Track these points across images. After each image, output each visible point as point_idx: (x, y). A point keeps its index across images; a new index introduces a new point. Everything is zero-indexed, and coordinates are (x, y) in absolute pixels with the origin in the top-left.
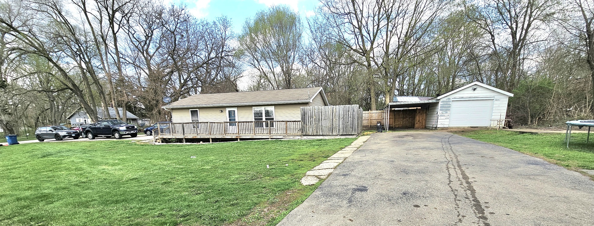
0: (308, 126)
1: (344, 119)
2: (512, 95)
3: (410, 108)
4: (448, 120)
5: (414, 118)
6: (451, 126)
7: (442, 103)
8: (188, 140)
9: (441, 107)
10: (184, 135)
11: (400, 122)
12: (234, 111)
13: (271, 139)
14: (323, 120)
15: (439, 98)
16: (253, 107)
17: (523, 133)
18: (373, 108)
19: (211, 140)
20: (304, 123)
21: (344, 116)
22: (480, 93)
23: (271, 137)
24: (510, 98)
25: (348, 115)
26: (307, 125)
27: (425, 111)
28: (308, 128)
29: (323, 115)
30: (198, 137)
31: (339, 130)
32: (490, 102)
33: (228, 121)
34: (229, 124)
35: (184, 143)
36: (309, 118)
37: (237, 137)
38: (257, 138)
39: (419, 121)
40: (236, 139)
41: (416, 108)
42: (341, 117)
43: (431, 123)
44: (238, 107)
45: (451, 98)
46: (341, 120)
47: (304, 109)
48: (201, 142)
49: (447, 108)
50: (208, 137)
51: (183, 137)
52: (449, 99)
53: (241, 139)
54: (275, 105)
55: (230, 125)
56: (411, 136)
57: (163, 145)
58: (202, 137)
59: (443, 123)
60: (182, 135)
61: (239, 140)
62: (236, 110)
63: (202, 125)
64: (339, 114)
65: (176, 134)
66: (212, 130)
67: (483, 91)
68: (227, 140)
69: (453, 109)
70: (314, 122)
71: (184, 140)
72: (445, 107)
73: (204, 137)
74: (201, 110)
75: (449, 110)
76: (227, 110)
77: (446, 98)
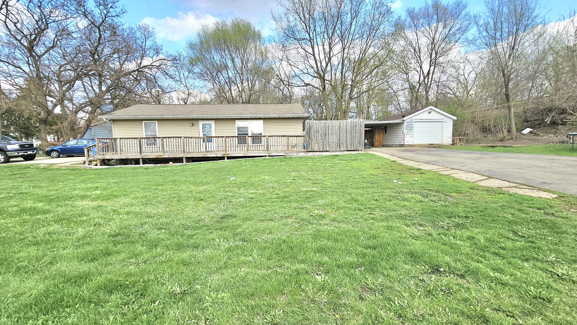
0: (313, 141)
1: (351, 134)
2: (455, 118)
4: (412, 138)
6: (414, 143)
7: (406, 124)
8: (146, 161)
9: (406, 127)
10: (141, 153)
12: (210, 125)
13: (269, 156)
14: (329, 135)
15: (404, 119)
16: (236, 121)
19: (184, 160)
20: (309, 138)
21: (351, 130)
22: (434, 116)
24: (454, 120)
25: (356, 130)
27: (382, 131)
28: (313, 144)
29: (329, 130)
30: (165, 157)
31: (347, 145)
32: (440, 123)
35: (141, 165)
36: (315, 133)
37: (225, 156)
38: (249, 155)
39: (378, 140)
40: (222, 158)
42: (348, 132)
44: (216, 120)
46: (349, 135)
47: (310, 123)
48: (171, 163)
49: (410, 128)
50: (182, 156)
51: (140, 157)
52: (412, 120)
53: (229, 158)
54: (264, 119)
57: (101, 169)
58: (171, 156)
59: (408, 141)
60: (139, 154)
61: (226, 159)
62: (213, 123)
63: (172, 140)
64: (346, 129)
65: (128, 153)
66: (188, 148)
67: (435, 114)
68: (210, 159)
69: (415, 129)
70: (320, 138)
71: (141, 161)
72: (409, 127)
73: (174, 156)
74: (161, 122)
75: (412, 130)
76: (201, 123)
77: (410, 119)
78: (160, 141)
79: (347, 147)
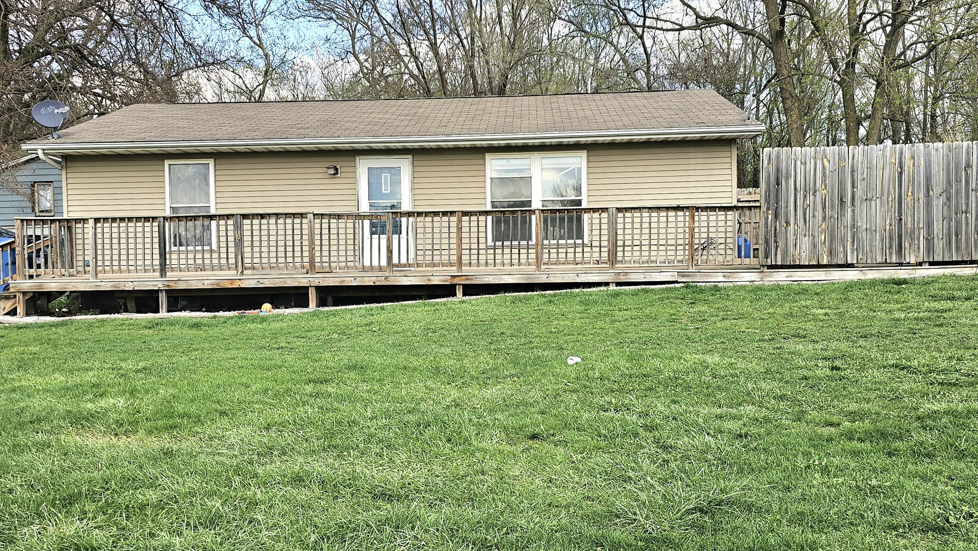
0: (791, 229)
1: (948, 199)
10: (163, 269)
12: (395, 171)
13: (618, 284)
14: (857, 202)
16: (488, 157)
19: (312, 296)
20: (776, 216)
21: (949, 183)
23: (623, 279)
25: (967, 182)
26: (788, 223)
28: (791, 237)
29: (858, 184)
30: (245, 284)
31: (929, 241)
33: (366, 210)
35: (163, 314)
36: (800, 195)
37: (455, 281)
38: (543, 279)
40: (447, 291)
42: (937, 190)
44: (412, 153)
46: (938, 204)
47: (778, 157)
48: (267, 306)
50: (303, 282)
51: (160, 286)
53: (472, 290)
54: (592, 147)
55: (373, 232)
57: (29, 326)
58: (267, 284)
60: (158, 274)
61: (459, 292)
62: (404, 164)
63: (273, 227)
64: (928, 180)
65: (120, 271)
66: (325, 253)
68: (398, 293)
70: (819, 214)
71: (163, 299)
73: (278, 283)
74: (225, 164)
76: (363, 165)
78: (231, 228)
79: (930, 248)
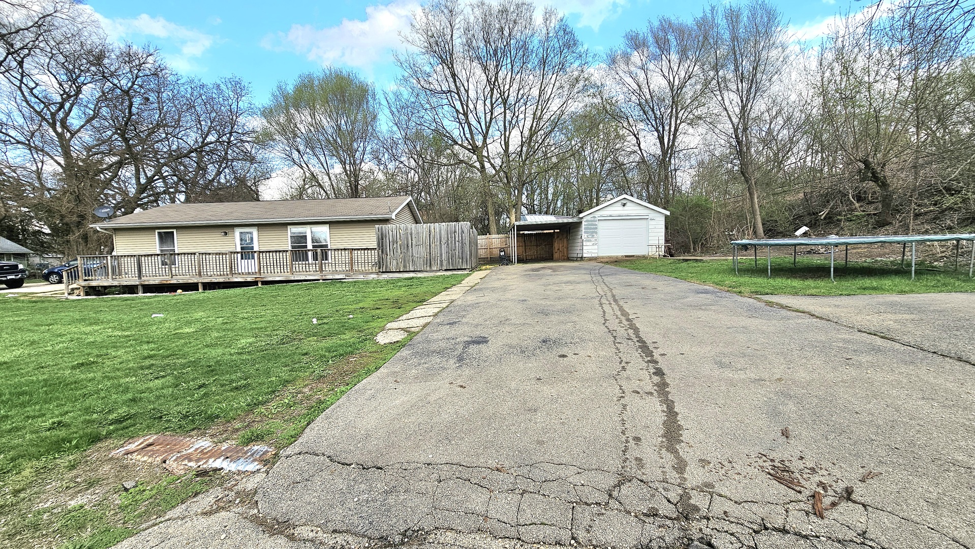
0: (389, 257)
1: (448, 245)
2: (668, 213)
3: (545, 232)
4: (596, 247)
5: (551, 245)
6: (601, 255)
7: (586, 223)
8: (148, 288)
9: (585, 229)
10: (140, 277)
11: (532, 252)
13: (323, 280)
14: (414, 247)
15: (581, 215)
16: (289, 227)
17: (687, 260)
18: (493, 231)
19: (200, 287)
20: (382, 252)
21: (448, 240)
22: (632, 209)
23: (324, 278)
24: (666, 217)
25: (455, 238)
26: (387, 255)
27: (565, 236)
28: (389, 260)
29: (414, 239)
30: (172, 282)
32: (643, 222)
33: (239, 249)
34: (239, 255)
35: (141, 295)
36: (391, 244)
37: (257, 279)
38: (296, 278)
39: (559, 249)
40: (255, 283)
41: (552, 231)
42: (443, 241)
43: (574, 252)
44: (260, 226)
45: (596, 216)
46: (444, 247)
47: (382, 229)
48: (179, 291)
49: (593, 231)
50: (196, 281)
51: (137, 283)
52: (595, 217)
53: (265, 283)
54: (331, 223)
55: (242, 259)
56: (550, 268)
57: (86, 300)
58: (181, 282)
59: (590, 251)
60: (137, 278)
61: (260, 285)
63: (183, 258)
64: (440, 237)
65: (122, 277)
66: (205, 268)
67: (635, 207)
68: (235, 285)
69: (600, 231)
70: (399, 250)
71: (140, 288)
72: (591, 229)
73: (185, 281)
75: (596, 233)
76: (237, 231)
77: (592, 216)
